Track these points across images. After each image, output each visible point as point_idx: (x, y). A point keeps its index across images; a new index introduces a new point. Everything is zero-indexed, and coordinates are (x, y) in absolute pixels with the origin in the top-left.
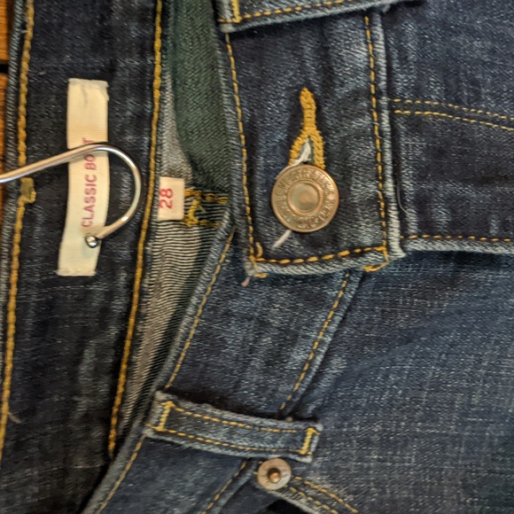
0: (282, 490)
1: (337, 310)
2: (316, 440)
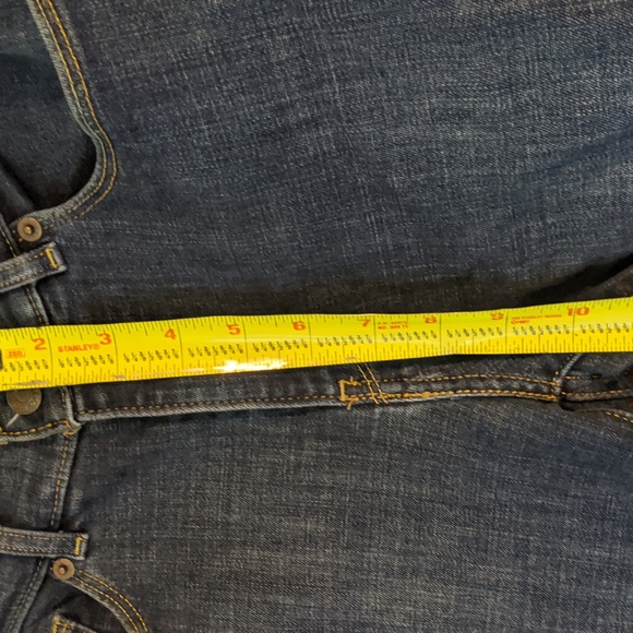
0: (71, 579)
1: (66, 459)
2: (84, 545)
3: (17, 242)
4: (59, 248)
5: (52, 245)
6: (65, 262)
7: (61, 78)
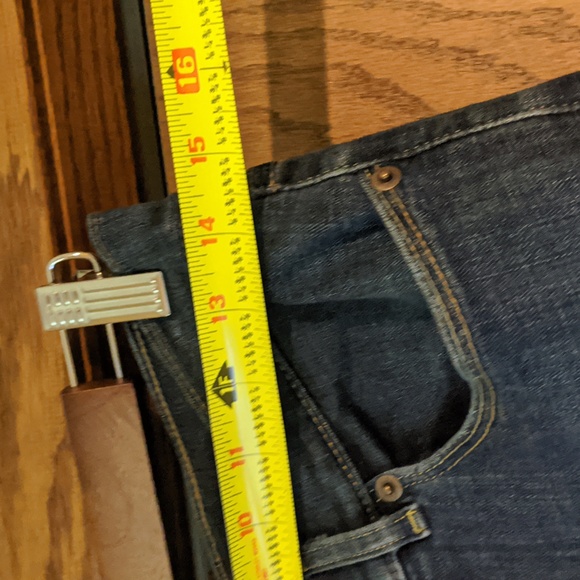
3: (375, 503)
4: (422, 510)
5: (414, 506)
6: (429, 526)
7: (440, 325)
